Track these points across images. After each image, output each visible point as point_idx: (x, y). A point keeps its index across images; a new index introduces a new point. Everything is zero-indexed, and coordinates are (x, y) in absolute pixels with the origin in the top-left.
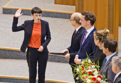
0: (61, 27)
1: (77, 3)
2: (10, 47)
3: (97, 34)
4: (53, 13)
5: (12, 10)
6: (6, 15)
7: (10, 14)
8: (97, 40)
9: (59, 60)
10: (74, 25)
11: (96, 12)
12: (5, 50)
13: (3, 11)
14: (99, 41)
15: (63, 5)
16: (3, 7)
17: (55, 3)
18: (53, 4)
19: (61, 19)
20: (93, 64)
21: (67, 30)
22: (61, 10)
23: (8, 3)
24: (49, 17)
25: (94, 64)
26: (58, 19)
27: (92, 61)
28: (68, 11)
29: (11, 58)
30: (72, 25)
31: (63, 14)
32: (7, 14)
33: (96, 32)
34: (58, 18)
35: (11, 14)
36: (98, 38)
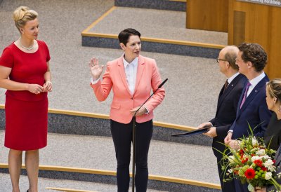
0: (199, 74)
1: (231, 26)
2: (95, 112)
3: (273, 85)
4: (183, 45)
5: (100, 38)
6: (88, 49)
7: (96, 47)
8: (272, 97)
9: (192, 139)
10: (225, 72)
11: (269, 46)
12: (86, 117)
13: (83, 40)
14: (276, 99)
15: (203, 31)
16: (83, 33)
17: (188, 27)
18: (183, 29)
19: (198, 59)
20: (261, 146)
21: (209, 81)
22: (198, 41)
23: (93, 25)
24: (174, 54)
25: (265, 146)
26: (193, 58)
27: (259, 141)
28: (214, 43)
29: (97, 135)
30: (221, 71)
31: (202, 48)
32: (89, 46)
33: (272, 82)
34: (192, 55)
35: (99, 47)
36: (275, 93)
